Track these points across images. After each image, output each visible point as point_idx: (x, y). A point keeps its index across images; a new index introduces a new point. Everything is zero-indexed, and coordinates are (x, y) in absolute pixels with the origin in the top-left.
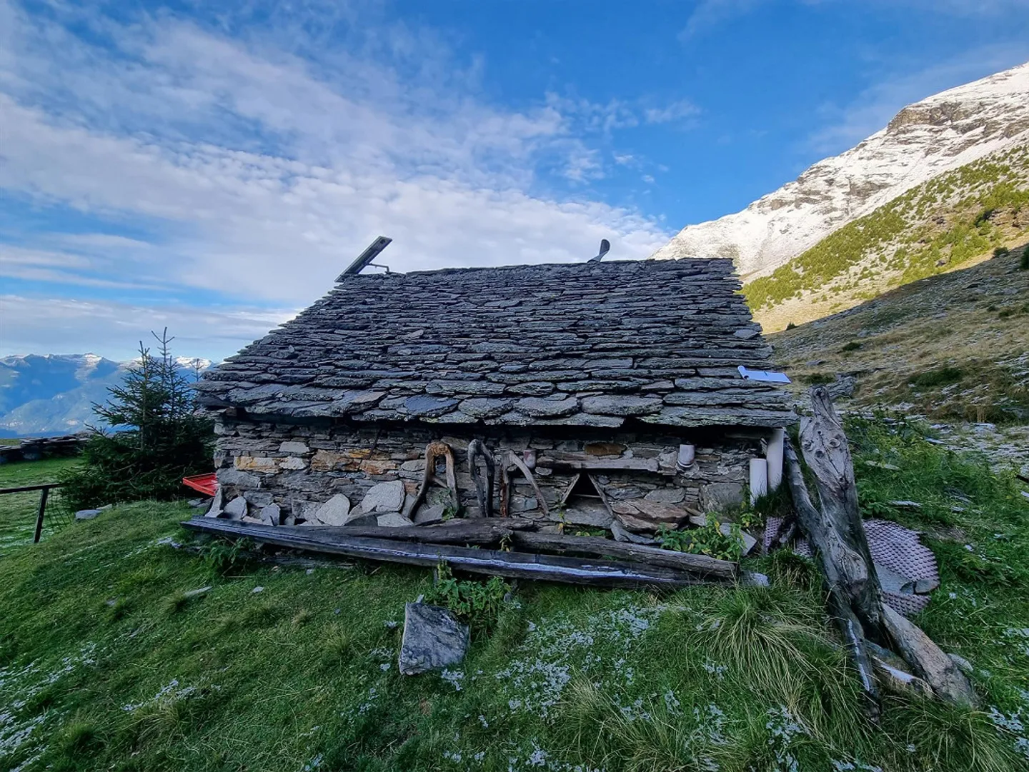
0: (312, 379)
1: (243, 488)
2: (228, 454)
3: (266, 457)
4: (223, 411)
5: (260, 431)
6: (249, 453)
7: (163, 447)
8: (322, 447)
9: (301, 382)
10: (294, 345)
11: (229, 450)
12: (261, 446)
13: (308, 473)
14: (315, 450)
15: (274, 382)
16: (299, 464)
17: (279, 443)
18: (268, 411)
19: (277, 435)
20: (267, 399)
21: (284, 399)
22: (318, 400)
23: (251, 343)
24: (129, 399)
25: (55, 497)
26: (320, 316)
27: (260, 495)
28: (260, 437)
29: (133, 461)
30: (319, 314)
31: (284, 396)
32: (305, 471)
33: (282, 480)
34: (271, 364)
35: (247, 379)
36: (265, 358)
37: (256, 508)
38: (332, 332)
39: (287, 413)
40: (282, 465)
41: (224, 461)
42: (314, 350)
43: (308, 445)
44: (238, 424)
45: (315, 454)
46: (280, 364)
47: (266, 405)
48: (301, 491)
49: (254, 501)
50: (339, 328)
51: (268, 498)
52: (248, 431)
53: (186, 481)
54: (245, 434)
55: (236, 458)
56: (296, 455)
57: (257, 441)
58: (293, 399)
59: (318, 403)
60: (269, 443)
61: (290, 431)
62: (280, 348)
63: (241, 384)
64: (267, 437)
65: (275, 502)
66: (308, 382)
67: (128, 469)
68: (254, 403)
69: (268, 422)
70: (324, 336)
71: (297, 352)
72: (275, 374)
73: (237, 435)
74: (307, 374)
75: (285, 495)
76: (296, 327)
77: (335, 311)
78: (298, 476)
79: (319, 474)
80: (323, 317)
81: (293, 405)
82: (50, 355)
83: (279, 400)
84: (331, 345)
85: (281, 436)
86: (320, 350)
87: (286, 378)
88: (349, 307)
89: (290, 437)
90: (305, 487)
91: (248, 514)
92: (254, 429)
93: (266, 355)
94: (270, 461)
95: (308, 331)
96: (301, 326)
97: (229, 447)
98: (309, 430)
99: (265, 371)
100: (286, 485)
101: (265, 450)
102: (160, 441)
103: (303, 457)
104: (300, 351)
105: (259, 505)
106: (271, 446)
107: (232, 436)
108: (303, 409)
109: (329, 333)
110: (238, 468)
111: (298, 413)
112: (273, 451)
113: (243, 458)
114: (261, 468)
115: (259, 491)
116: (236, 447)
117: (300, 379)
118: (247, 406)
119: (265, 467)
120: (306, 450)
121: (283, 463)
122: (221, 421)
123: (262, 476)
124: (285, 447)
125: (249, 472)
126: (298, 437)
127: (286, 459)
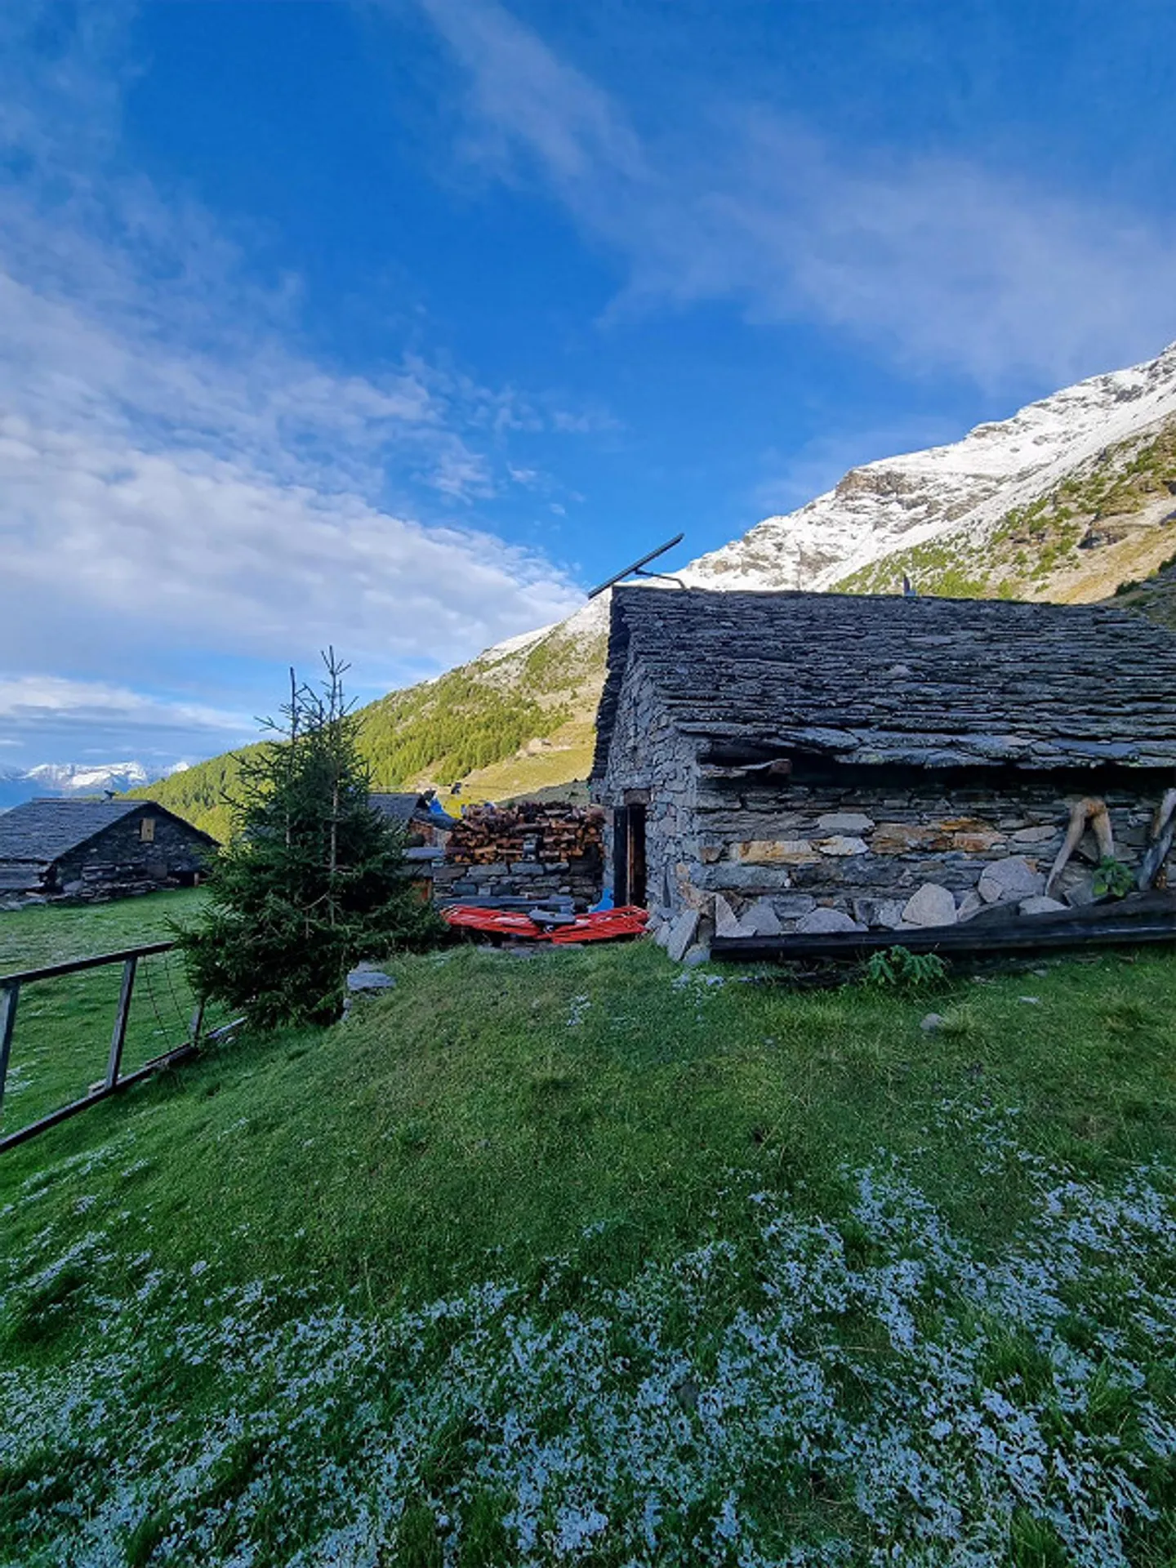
1: (758, 891)
2: (725, 840)
3: (797, 839)
5: (788, 800)
6: (767, 834)
8: (892, 818)
11: (726, 834)
12: (787, 823)
13: (873, 858)
16: (857, 846)
17: (816, 816)
19: (819, 804)
27: (790, 899)
28: (787, 809)
32: (868, 856)
33: (829, 872)
40: (825, 849)
41: (722, 851)
43: (868, 815)
45: (880, 829)
51: (808, 902)
52: (766, 801)
54: (758, 806)
55: (741, 845)
56: (849, 834)
57: (781, 815)
60: (798, 817)
61: (837, 798)
64: (797, 808)
73: (743, 808)
75: (835, 895)
78: (858, 864)
79: (889, 858)
85: (827, 805)
89: (836, 807)
90: (872, 878)
92: (776, 797)
94: (804, 846)
97: (726, 827)
98: (875, 794)
100: (839, 879)
101: (794, 828)
103: (865, 835)
105: (788, 915)
106: (804, 822)
107: (735, 810)
110: (745, 860)
112: (807, 831)
113: (755, 844)
114: (789, 856)
115: (787, 893)
116: (740, 827)
119: (798, 855)
120: (867, 823)
121: (829, 847)
122: (713, 786)
123: (790, 868)
124: (825, 822)
125: (766, 865)
126: (853, 806)
127: (833, 839)
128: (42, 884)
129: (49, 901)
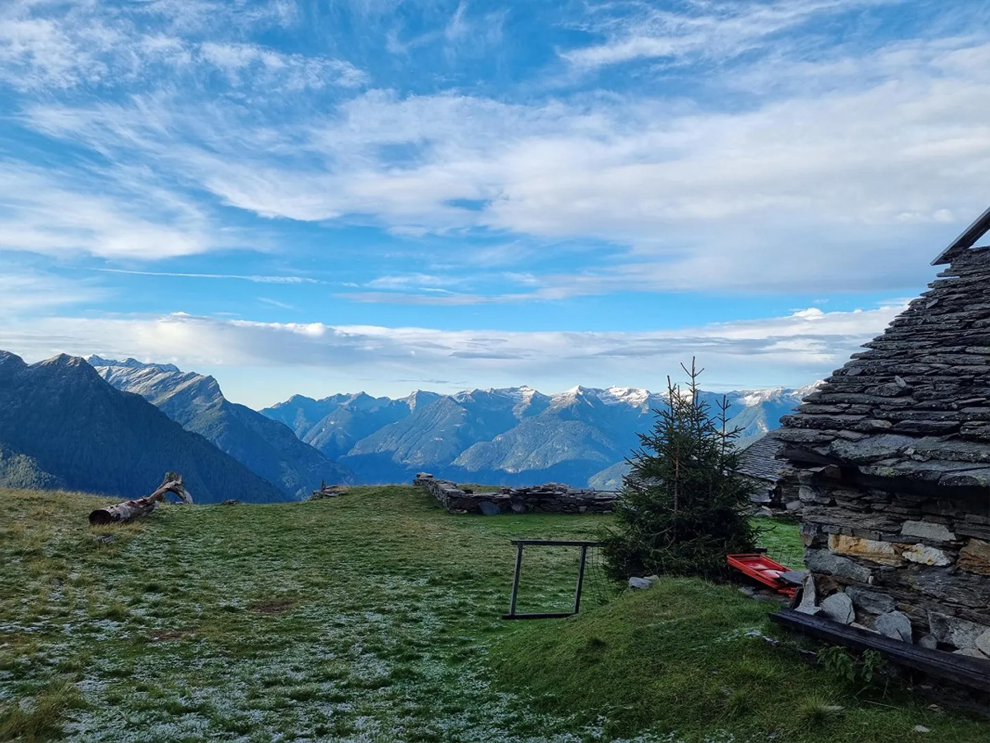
0: (956, 429)
1: (844, 581)
2: (820, 531)
3: (880, 540)
4: (819, 470)
5: (870, 502)
6: (852, 531)
7: (700, 511)
8: (977, 535)
9: (939, 432)
10: (903, 375)
11: (821, 524)
12: (870, 523)
13: (955, 574)
14: (965, 539)
15: (889, 431)
16: (936, 557)
17: (899, 521)
18: (898, 473)
19: (899, 510)
20: (891, 457)
21: (918, 457)
22: (977, 461)
23: (830, 374)
24: (659, 448)
25: (597, 558)
26: (929, 326)
27: (872, 596)
28: (869, 511)
29: (670, 524)
30: (925, 323)
31: (915, 453)
32: (949, 570)
33: (909, 578)
34: (876, 405)
35: (849, 426)
36: (861, 396)
37: (866, 613)
38: (963, 352)
39: (931, 477)
40: (907, 555)
41: (815, 539)
42: (941, 382)
43: (951, 529)
44: (835, 489)
45: (965, 545)
46: (888, 404)
47: (893, 465)
48: (942, 600)
49: (863, 603)
50: (973, 344)
51: (887, 602)
52: (850, 500)
53: (731, 560)
54: (846, 504)
55: (831, 538)
56: (930, 543)
57: (863, 515)
58: (932, 458)
59: (978, 465)
60: (882, 520)
61: (919, 505)
62: (881, 381)
63: (843, 433)
64: (880, 511)
65: (897, 608)
66: (951, 433)
67: (664, 534)
68: (873, 462)
69: (883, 490)
70: (950, 358)
71: (909, 387)
72: (888, 419)
73: (833, 504)
74: (944, 419)
75: (913, 602)
76: (893, 346)
77: (954, 315)
78: (937, 576)
79: (974, 578)
80: (936, 326)
81: (934, 467)
82: (492, 389)
83: (910, 458)
84: (966, 373)
85: (905, 511)
86: (951, 382)
87: (912, 426)
88: (978, 307)
89: (919, 514)
90: (950, 594)
91: (857, 620)
92: (859, 498)
93: (862, 392)
94: (887, 548)
95: (917, 352)
96: (902, 344)
97: (821, 519)
98: (954, 506)
99: (870, 415)
100: (916, 587)
101: (877, 529)
102: (696, 503)
103: (944, 546)
104: (914, 384)
105: (870, 609)
106: (887, 525)
107: (824, 505)
108: (958, 474)
109: (957, 352)
110: (835, 551)
111: (951, 480)
112: (890, 533)
113: (843, 538)
114: (874, 554)
115: (870, 589)
116: (832, 520)
117: (933, 428)
118: (862, 465)
119: (879, 554)
120: (950, 536)
121: (909, 553)
122: (809, 483)
123: (874, 568)
124: (910, 528)
125: (855, 559)
126: (933, 517)
127: (914, 547)
128: (770, 501)
129: (774, 515)
